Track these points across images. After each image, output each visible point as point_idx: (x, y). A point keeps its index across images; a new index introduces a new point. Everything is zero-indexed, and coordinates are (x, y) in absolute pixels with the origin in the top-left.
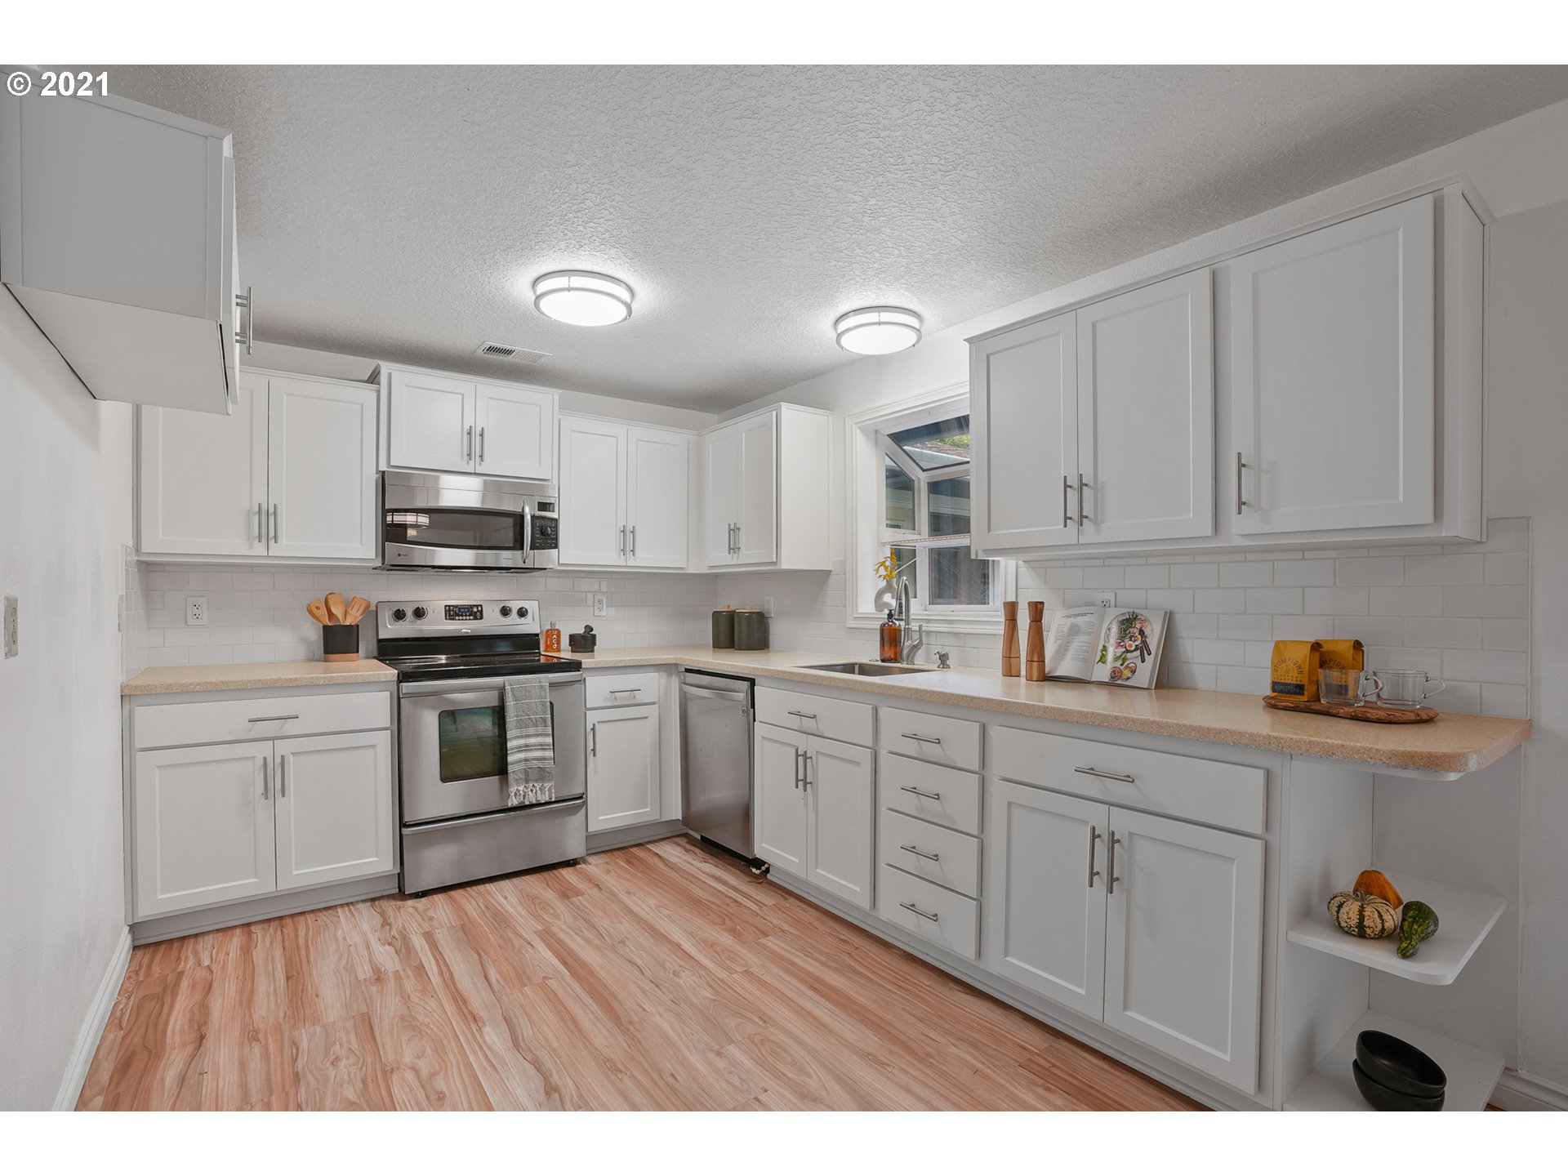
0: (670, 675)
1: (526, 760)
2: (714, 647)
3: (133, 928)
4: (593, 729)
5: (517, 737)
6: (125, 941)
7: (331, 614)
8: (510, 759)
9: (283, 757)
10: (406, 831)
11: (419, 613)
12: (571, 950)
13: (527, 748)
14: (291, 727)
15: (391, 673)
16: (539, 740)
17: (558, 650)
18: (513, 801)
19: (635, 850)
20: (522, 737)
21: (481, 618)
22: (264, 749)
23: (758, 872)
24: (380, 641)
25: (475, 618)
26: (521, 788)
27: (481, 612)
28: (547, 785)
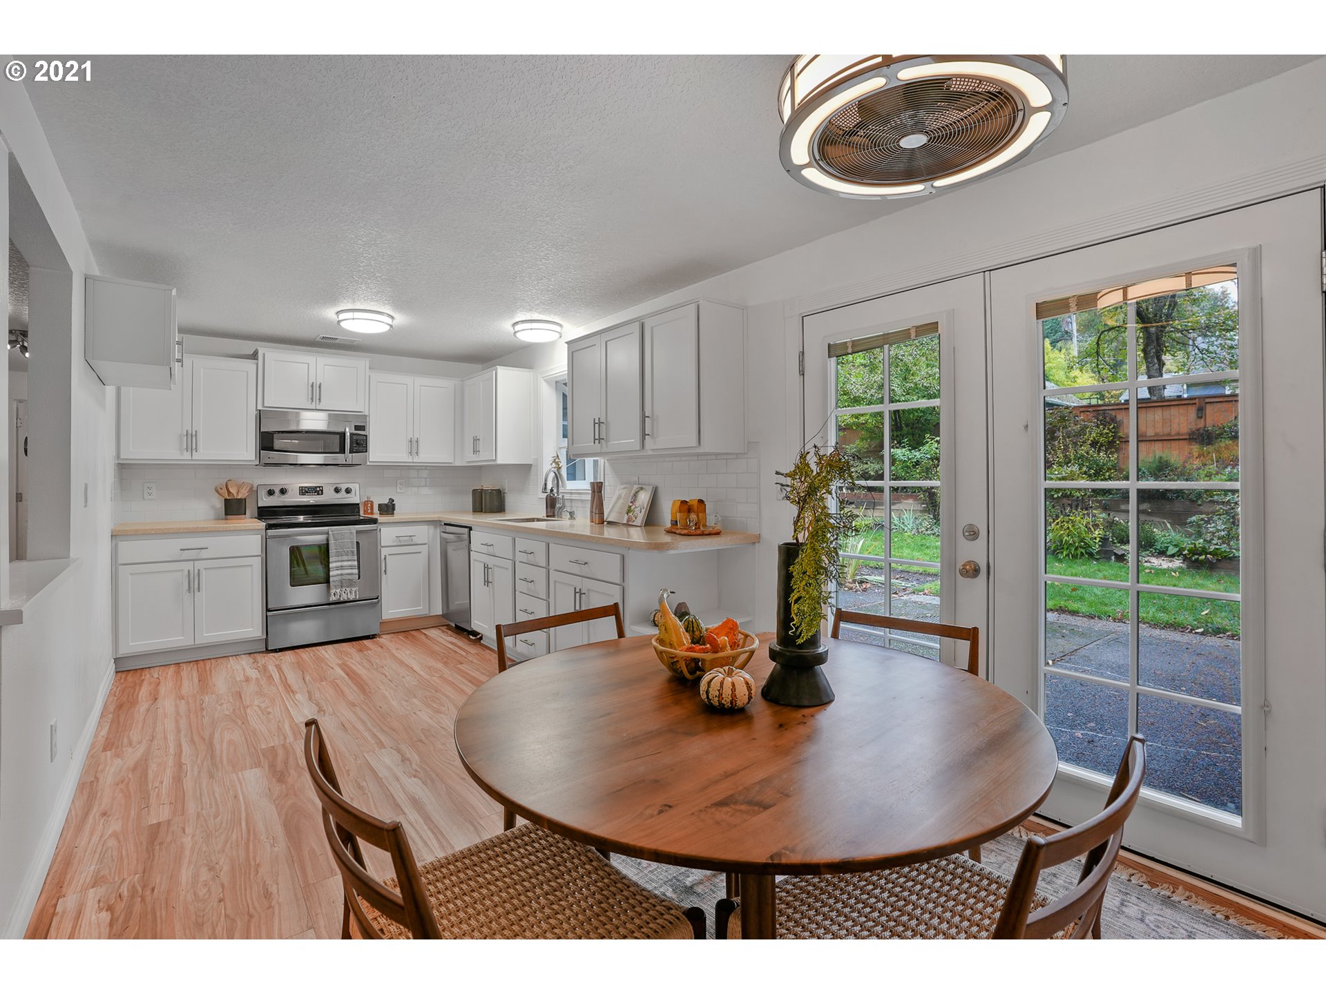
0: (436, 527)
1: (341, 575)
2: (473, 511)
3: (116, 660)
4: (385, 559)
5: (336, 561)
6: (112, 667)
7: (229, 492)
8: (331, 573)
9: (199, 570)
10: (269, 613)
11: (283, 491)
12: (354, 670)
13: (342, 568)
14: (204, 554)
15: (262, 525)
16: (350, 563)
17: (372, 513)
18: (333, 598)
19: (413, 633)
20: (339, 561)
21: (322, 494)
22: (189, 565)
23: (474, 638)
24: (259, 508)
25: (318, 494)
26: (338, 591)
27: (322, 491)
28: (354, 589)
